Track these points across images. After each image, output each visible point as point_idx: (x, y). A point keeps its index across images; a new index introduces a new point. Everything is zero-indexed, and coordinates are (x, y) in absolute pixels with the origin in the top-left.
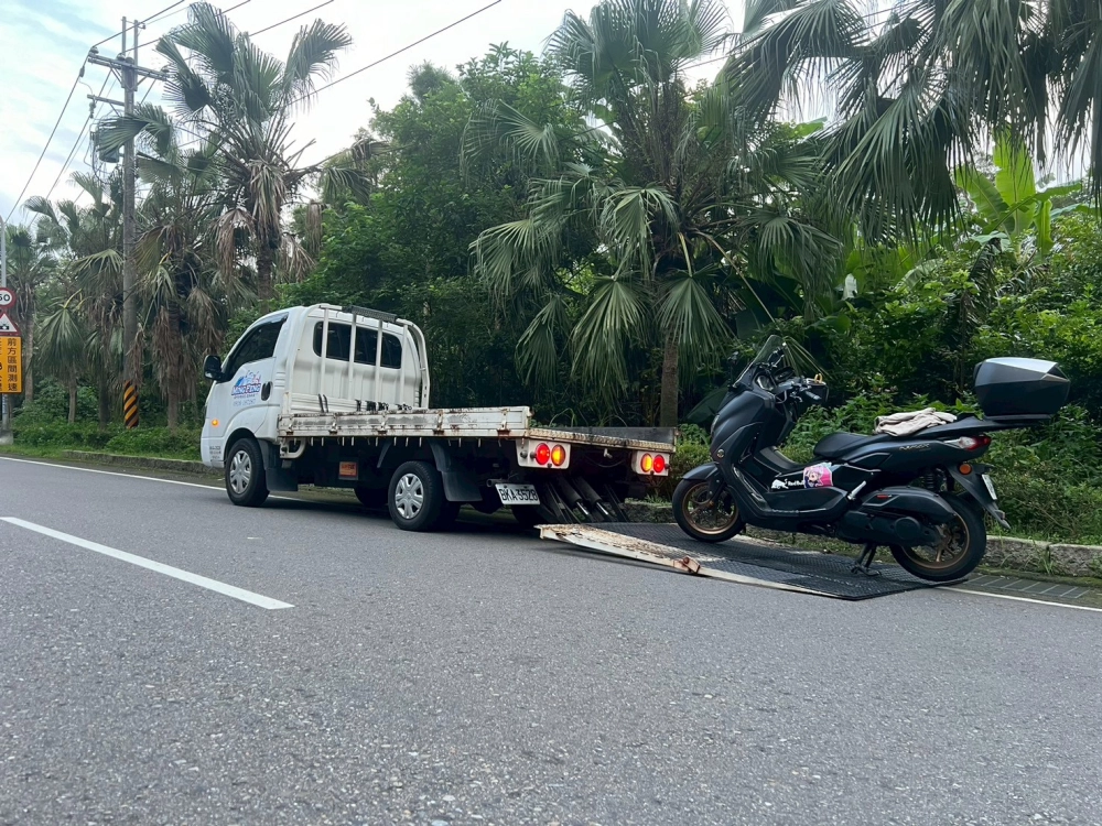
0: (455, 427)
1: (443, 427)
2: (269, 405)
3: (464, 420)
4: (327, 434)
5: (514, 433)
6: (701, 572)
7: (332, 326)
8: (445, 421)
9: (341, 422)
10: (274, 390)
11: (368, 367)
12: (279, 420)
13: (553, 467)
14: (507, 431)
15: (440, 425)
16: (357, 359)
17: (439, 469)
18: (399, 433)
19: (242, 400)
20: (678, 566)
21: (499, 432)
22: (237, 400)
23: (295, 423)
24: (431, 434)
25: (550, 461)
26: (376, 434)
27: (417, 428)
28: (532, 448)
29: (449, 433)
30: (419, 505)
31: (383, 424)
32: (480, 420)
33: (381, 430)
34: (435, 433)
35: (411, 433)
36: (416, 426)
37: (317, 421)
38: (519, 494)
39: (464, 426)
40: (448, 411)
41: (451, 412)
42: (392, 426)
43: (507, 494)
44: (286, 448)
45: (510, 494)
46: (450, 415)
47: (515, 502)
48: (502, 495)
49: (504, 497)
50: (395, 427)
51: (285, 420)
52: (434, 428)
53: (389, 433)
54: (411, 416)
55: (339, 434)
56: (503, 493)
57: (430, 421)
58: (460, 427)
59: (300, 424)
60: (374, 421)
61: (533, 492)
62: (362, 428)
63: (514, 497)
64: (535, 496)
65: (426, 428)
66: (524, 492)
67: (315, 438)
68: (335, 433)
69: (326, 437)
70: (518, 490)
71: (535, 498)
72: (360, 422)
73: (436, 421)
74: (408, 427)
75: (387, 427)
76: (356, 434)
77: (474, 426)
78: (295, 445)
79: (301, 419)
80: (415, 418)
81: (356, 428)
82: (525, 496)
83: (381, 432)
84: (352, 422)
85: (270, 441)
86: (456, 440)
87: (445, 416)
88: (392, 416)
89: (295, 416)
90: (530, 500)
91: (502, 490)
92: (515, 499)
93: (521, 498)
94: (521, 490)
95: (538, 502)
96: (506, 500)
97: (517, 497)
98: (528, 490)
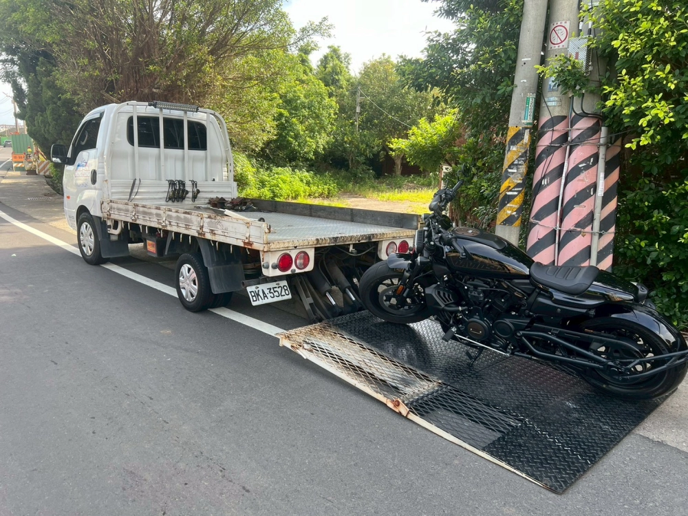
0: (212, 232)
1: (204, 230)
2: (96, 189)
3: (219, 226)
4: (131, 221)
5: (256, 246)
6: (409, 417)
7: (140, 119)
8: (205, 225)
9: (138, 212)
10: (99, 177)
11: (178, 152)
12: (102, 203)
13: (298, 271)
14: (250, 243)
15: (202, 227)
16: (166, 146)
17: (206, 265)
18: (174, 229)
20: (390, 405)
21: (245, 243)
23: (111, 208)
24: (196, 235)
25: (293, 267)
26: (160, 227)
27: (187, 227)
28: (273, 259)
29: (208, 236)
30: (195, 293)
31: (164, 219)
32: (230, 229)
33: (164, 224)
34: (199, 234)
35: (183, 231)
36: (186, 225)
37: (124, 208)
38: (270, 293)
39: (219, 232)
40: (207, 216)
41: (209, 217)
42: (170, 222)
43: (258, 295)
44: (110, 225)
45: (261, 294)
46: (209, 220)
47: (266, 301)
48: (253, 296)
49: (254, 298)
50: (172, 223)
51: (105, 204)
52: (199, 229)
53: (169, 228)
54: (182, 216)
55: (138, 222)
56: (253, 294)
57: (195, 223)
58: (216, 232)
59: (114, 209)
60: (158, 215)
61: (285, 288)
62: (151, 220)
63: (265, 296)
64: (287, 291)
65: (193, 228)
66: (275, 289)
67: (124, 222)
68: (136, 220)
69: (131, 223)
70: (270, 289)
71: (287, 293)
72: (150, 214)
73: (199, 223)
74: (180, 225)
75: (167, 223)
76: (148, 224)
77: (226, 234)
78: (116, 223)
79: (114, 205)
80: (185, 218)
81: (148, 219)
82: (277, 293)
83: (163, 226)
84: (145, 213)
85: (100, 218)
86: (215, 242)
87: (205, 219)
88: (170, 213)
89: (111, 201)
90: (281, 296)
91: (253, 291)
92: (266, 298)
93: (272, 296)
94: (273, 288)
95: (290, 296)
96: (256, 300)
97: (268, 296)
98: (280, 287)
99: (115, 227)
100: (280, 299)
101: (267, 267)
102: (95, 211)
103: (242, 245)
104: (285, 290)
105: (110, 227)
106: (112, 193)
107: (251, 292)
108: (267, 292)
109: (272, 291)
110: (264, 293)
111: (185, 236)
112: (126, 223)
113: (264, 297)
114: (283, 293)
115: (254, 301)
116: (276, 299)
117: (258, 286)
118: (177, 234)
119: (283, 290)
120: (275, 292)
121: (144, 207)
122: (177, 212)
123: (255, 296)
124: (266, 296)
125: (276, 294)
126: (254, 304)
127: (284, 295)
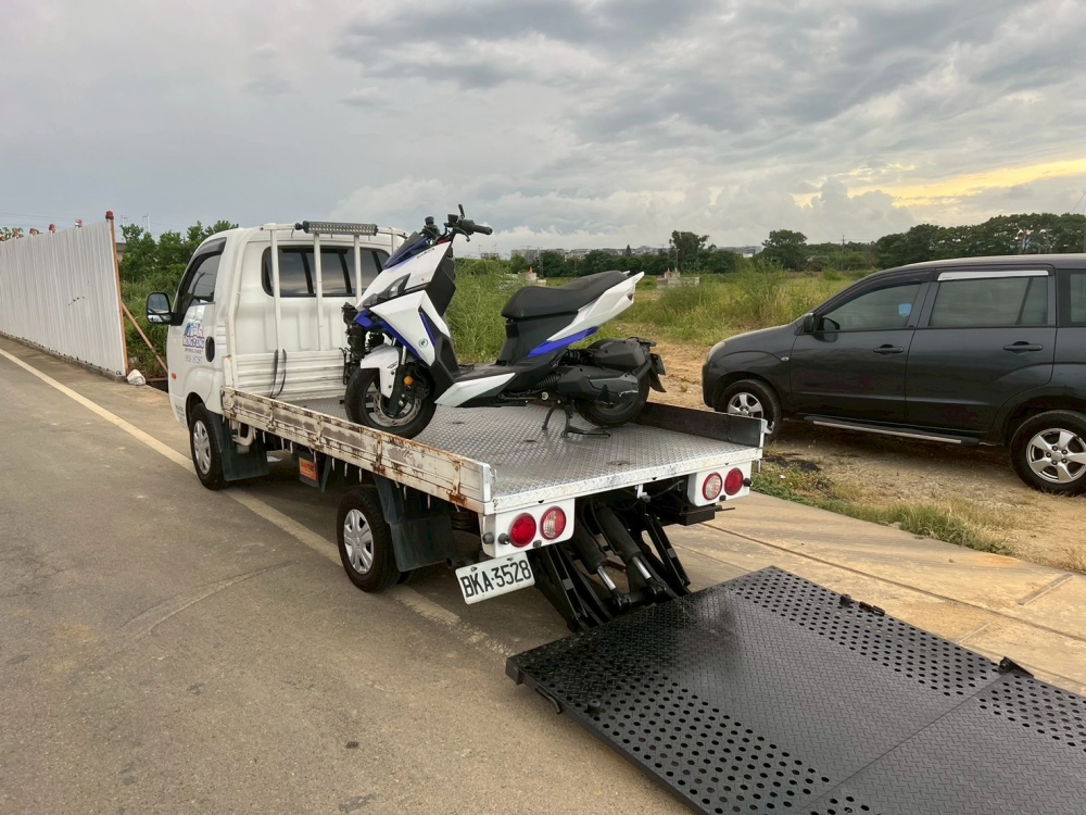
0: (396, 467)
1: (383, 462)
2: (214, 370)
3: (407, 459)
4: (266, 429)
5: (471, 505)
8: (386, 454)
9: (277, 416)
10: (218, 348)
12: (223, 395)
13: (545, 543)
14: (460, 498)
15: (379, 457)
16: (327, 293)
17: (387, 522)
18: (335, 453)
19: (193, 355)
21: (451, 496)
22: (188, 353)
23: (236, 403)
24: (371, 469)
25: (538, 537)
26: (313, 446)
27: (355, 453)
28: (502, 527)
29: (390, 474)
30: (368, 564)
31: (319, 434)
32: (426, 468)
33: (317, 443)
34: (375, 468)
35: (348, 458)
36: (354, 449)
37: (256, 407)
38: (497, 577)
39: (408, 470)
40: (387, 439)
41: (392, 442)
42: (328, 441)
43: (476, 583)
44: (236, 430)
45: (481, 580)
46: (390, 446)
47: (490, 593)
48: (466, 587)
49: (469, 590)
50: (331, 443)
51: (227, 396)
52: (374, 459)
53: (326, 451)
54: (348, 432)
55: (278, 433)
56: (467, 583)
57: (369, 449)
58: (403, 469)
59: (241, 405)
60: (309, 426)
61: (523, 565)
62: (299, 432)
63: (488, 585)
64: (526, 572)
65: (365, 455)
66: (506, 570)
67: (257, 429)
68: (274, 430)
69: (266, 433)
70: (497, 569)
71: (527, 575)
72: (297, 422)
73: (375, 450)
74: (345, 448)
75: (324, 441)
76: (293, 438)
77: (420, 475)
78: (245, 429)
79: (240, 399)
80: (352, 436)
81: (293, 430)
82: (508, 576)
83: (317, 446)
84: (287, 419)
85: (221, 416)
86: (402, 485)
87: (385, 444)
88: (328, 425)
89: (236, 393)
90: (517, 581)
91: (466, 577)
92: (489, 588)
93: (501, 583)
94: (502, 568)
95: (531, 581)
96: (472, 594)
97: (494, 583)
98: (515, 564)
99: (244, 434)
100: (515, 586)
101: (492, 542)
102: (213, 405)
103: (447, 498)
104: (523, 569)
105: (235, 432)
106: (240, 376)
107: (462, 579)
108: (491, 575)
109: (500, 573)
110: (485, 578)
111: (354, 469)
112: (259, 431)
113: (486, 586)
114: (520, 576)
115: (468, 595)
116: (508, 588)
117: (475, 566)
118: (340, 463)
119: (520, 570)
120: (505, 574)
121: (286, 409)
122: (339, 424)
123: (470, 586)
124: (490, 584)
125: (507, 578)
126: (469, 600)
127: (522, 580)
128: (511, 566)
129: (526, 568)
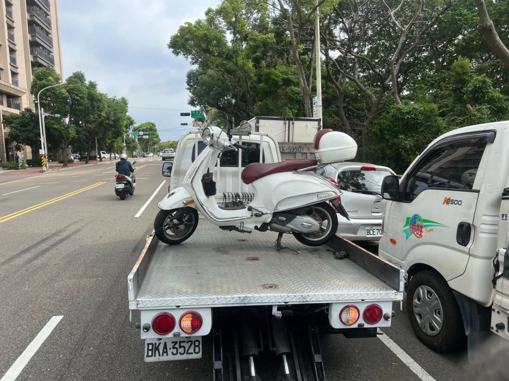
11: (235, 169)
38: (174, 348)
43: (157, 349)
45: (161, 348)
47: (165, 358)
48: (148, 350)
49: (150, 353)
56: (150, 347)
61: (197, 344)
64: (197, 348)
66: (182, 344)
70: (175, 343)
71: (197, 350)
82: (183, 349)
90: (188, 353)
91: (152, 344)
92: (165, 354)
93: (175, 352)
94: (180, 342)
95: (199, 356)
96: (151, 356)
97: (169, 352)
98: (191, 341)
100: (185, 357)
104: (196, 346)
107: (148, 344)
108: (170, 345)
109: (177, 346)
110: (165, 347)
113: (164, 352)
114: (191, 350)
115: (148, 356)
116: (178, 357)
117: (162, 337)
119: (193, 346)
120: (180, 347)
123: (152, 350)
124: (167, 352)
125: (181, 350)
126: (148, 360)
127: (192, 353)
128: (187, 342)
129: (198, 346)
